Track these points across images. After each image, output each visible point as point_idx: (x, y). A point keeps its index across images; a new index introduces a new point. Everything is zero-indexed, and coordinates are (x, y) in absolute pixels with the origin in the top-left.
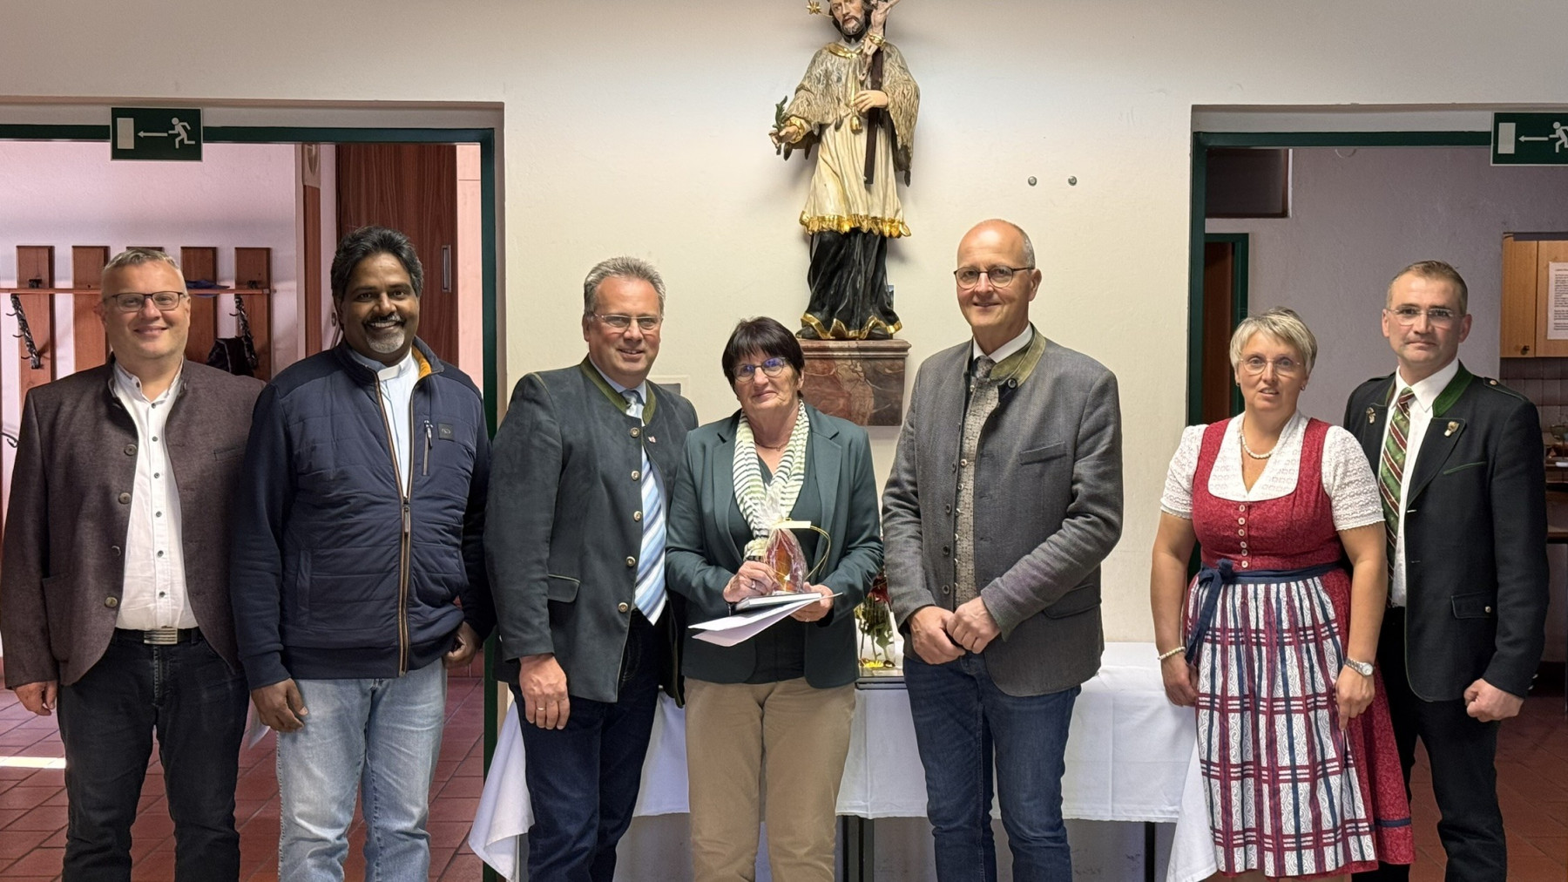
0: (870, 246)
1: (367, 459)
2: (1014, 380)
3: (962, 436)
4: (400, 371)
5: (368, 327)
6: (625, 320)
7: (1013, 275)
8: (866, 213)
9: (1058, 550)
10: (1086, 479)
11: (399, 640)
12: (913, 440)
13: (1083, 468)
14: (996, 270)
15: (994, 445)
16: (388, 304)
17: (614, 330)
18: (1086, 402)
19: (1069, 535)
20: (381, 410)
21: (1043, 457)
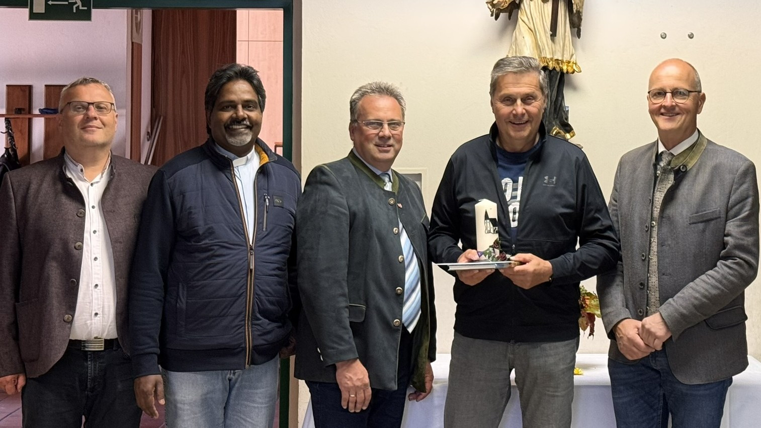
0: (554, 79)
1: (225, 219)
2: (685, 166)
3: (652, 206)
4: (248, 160)
5: (228, 129)
6: (379, 124)
7: (689, 96)
8: (551, 57)
9: (713, 282)
10: (734, 234)
11: (246, 343)
12: (617, 210)
13: (731, 226)
14: (677, 92)
15: (670, 211)
16: (242, 112)
17: (371, 131)
18: (734, 181)
19: (721, 271)
20: (235, 186)
21: (705, 219)
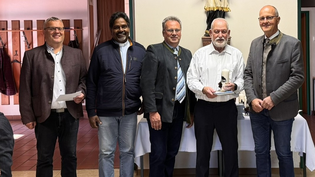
2: (275, 43)
3: (263, 57)
4: (125, 45)
7: (273, 18)
10: (295, 67)
13: (293, 64)
15: (270, 60)
17: (169, 33)
18: (293, 48)
19: (291, 81)
21: (283, 62)
